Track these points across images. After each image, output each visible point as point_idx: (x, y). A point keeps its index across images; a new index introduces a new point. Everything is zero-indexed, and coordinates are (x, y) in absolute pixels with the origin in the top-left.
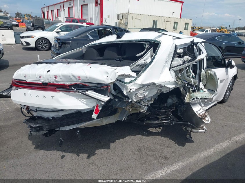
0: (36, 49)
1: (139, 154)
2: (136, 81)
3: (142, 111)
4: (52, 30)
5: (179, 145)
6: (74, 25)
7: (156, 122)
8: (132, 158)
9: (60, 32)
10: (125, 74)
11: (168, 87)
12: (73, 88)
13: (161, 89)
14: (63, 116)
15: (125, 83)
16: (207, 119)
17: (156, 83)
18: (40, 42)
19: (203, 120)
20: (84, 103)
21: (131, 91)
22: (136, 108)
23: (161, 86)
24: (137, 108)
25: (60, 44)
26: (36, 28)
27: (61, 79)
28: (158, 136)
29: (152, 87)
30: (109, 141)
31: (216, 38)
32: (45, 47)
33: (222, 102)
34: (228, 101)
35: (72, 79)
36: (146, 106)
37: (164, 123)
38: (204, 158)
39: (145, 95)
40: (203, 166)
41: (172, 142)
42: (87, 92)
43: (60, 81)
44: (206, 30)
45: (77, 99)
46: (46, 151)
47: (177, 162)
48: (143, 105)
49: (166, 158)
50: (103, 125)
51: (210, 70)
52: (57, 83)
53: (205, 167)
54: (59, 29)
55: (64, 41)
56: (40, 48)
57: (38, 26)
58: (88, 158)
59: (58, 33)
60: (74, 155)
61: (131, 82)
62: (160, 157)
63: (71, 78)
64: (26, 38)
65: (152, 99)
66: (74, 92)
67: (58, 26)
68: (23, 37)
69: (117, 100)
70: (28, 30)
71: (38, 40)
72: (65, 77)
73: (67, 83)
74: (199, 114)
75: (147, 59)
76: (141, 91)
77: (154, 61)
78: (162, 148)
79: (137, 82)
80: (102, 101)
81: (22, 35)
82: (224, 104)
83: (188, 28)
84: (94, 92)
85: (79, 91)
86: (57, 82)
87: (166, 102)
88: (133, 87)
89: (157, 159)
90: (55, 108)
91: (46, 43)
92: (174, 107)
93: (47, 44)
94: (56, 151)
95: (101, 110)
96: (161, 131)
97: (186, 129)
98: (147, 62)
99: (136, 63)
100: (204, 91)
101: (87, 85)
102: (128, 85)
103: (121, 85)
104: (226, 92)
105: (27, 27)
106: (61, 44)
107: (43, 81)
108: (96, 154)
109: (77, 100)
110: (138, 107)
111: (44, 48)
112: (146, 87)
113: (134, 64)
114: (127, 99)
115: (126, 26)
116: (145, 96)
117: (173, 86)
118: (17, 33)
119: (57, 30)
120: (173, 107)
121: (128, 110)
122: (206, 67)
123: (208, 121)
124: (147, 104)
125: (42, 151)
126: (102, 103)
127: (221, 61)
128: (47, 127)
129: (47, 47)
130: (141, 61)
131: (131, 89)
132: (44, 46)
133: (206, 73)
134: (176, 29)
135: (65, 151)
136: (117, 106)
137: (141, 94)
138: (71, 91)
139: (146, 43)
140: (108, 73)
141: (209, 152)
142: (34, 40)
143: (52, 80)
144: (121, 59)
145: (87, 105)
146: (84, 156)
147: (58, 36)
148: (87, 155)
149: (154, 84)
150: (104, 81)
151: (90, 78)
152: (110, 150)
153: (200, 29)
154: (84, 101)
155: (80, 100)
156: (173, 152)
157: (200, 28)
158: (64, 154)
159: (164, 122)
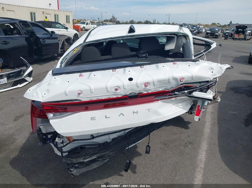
12: (176, 93)
14: (128, 132)
20: (181, 108)
27: (155, 85)
43: (152, 89)
44: (86, 22)
45: (174, 105)
72: (161, 82)
83: (69, 20)
84: (199, 92)
85: (184, 94)
101: (193, 86)
107: (122, 93)
140: (212, 69)
145: (184, 109)
150: (209, 78)
151: (196, 77)
154: (180, 105)
155: (177, 106)
157: (79, 20)
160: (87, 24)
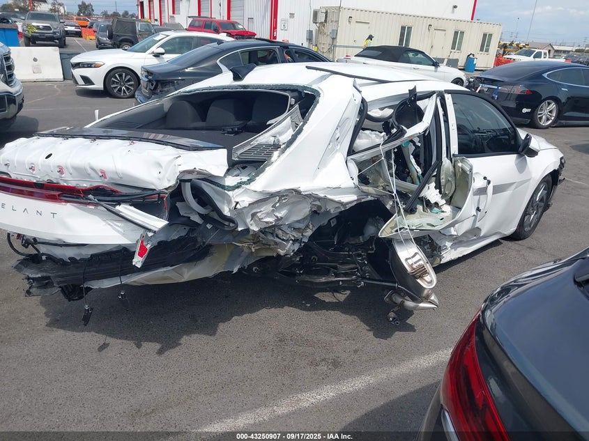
0: (106, 93)
1: (276, 351)
2: (253, 183)
3: (282, 252)
4: (144, 50)
5: (376, 336)
6: (197, 37)
7: (323, 280)
8: (258, 359)
9: (163, 54)
10: (197, 169)
11: (337, 200)
12: (90, 196)
13: (318, 203)
14: (92, 256)
15: (223, 187)
16: (427, 278)
17: (302, 189)
18: (116, 78)
19: (418, 281)
20: (118, 231)
21: (238, 206)
22: (267, 246)
23: (315, 198)
24: (270, 245)
25: (152, 85)
26: (118, 43)
27: (71, 174)
28: (332, 312)
29: (293, 200)
30: (216, 317)
31: (545, 75)
32: (128, 89)
33: (514, 237)
34: (535, 234)
35: (92, 175)
36: (291, 242)
37: (341, 283)
38: (427, 370)
39: (277, 217)
40: (418, 386)
41: (364, 326)
42: (118, 208)
43: (70, 180)
44: (537, 51)
45: (104, 220)
46: (69, 333)
47: (359, 374)
48: (283, 240)
49: (336, 364)
50: (183, 280)
51: (462, 161)
52: (65, 184)
53: (420, 389)
54: (161, 46)
55: (160, 78)
56: (116, 91)
57: (122, 38)
58: (160, 352)
59: (157, 55)
60: (129, 345)
61: (238, 186)
62: (324, 360)
63: (89, 174)
64: (84, 67)
65: (311, 227)
66: (96, 205)
67: (160, 40)
68: (77, 65)
69: (209, 226)
70: (101, 46)
71: (111, 74)
72: (79, 170)
73: (85, 185)
74: (411, 266)
75: (281, 133)
76: (267, 208)
77: (300, 138)
78: (334, 339)
79: (254, 186)
80: (150, 230)
81: (75, 60)
82: (520, 242)
83: (489, 46)
84: (132, 208)
85: (102, 203)
86: (65, 181)
87: (362, 234)
88: (243, 198)
89: (314, 364)
90: (60, 240)
91: (129, 81)
92: (374, 246)
93: (131, 83)
94: (93, 333)
95: (151, 249)
96: (344, 301)
97: (391, 300)
98: (278, 141)
99: (251, 141)
100: (443, 212)
101: (117, 192)
102: (230, 193)
103: (217, 192)
104: (526, 213)
105: (98, 40)
106: (155, 83)
108: (180, 344)
109: (104, 223)
110: (272, 243)
111: (124, 92)
112: (278, 198)
113: (244, 145)
114: (232, 225)
115: (333, 39)
116: (278, 219)
117: (354, 197)
118: (68, 54)
119: (155, 49)
120: (372, 245)
121: (246, 250)
122: (457, 153)
123: (431, 282)
124: (294, 236)
125: (61, 332)
126: (148, 233)
127: (507, 137)
128: (59, 279)
129: (132, 89)
130: (265, 138)
131: (237, 203)
132: (126, 87)
133: (454, 167)
134: (459, 49)
135: (111, 335)
136: (208, 241)
137: (268, 215)
138: (89, 204)
139: (288, 94)
141: (443, 356)
142: (102, 72)
143: (54, 177)
144: (236, 129)
145: (123, 235)
146: (151, 347)
147: (158, 62)
148: (158, 346)
149: (297, 192)
150: (153, 184)
151: (124, 175)
152: (212, 338)
153: (521, 48)
154: (118, 226)
155: (109, 225)
156: (356, 351)
157: (521, 45)
158: (110, 340)
159: (342, 281)
160: (538, 55)
